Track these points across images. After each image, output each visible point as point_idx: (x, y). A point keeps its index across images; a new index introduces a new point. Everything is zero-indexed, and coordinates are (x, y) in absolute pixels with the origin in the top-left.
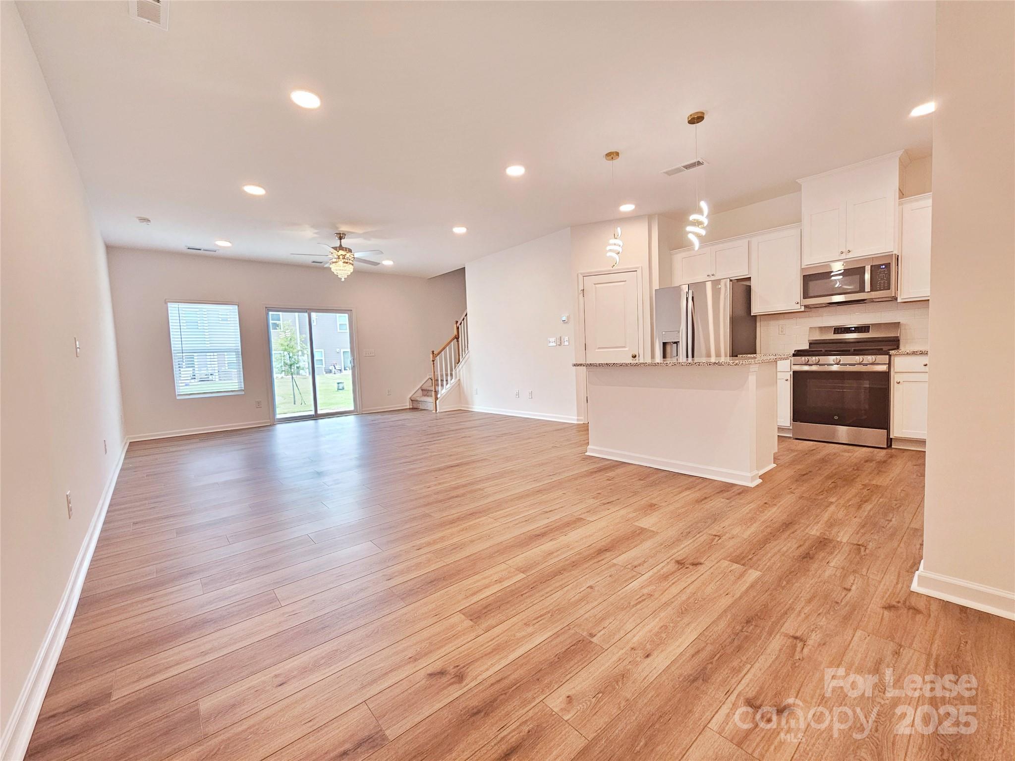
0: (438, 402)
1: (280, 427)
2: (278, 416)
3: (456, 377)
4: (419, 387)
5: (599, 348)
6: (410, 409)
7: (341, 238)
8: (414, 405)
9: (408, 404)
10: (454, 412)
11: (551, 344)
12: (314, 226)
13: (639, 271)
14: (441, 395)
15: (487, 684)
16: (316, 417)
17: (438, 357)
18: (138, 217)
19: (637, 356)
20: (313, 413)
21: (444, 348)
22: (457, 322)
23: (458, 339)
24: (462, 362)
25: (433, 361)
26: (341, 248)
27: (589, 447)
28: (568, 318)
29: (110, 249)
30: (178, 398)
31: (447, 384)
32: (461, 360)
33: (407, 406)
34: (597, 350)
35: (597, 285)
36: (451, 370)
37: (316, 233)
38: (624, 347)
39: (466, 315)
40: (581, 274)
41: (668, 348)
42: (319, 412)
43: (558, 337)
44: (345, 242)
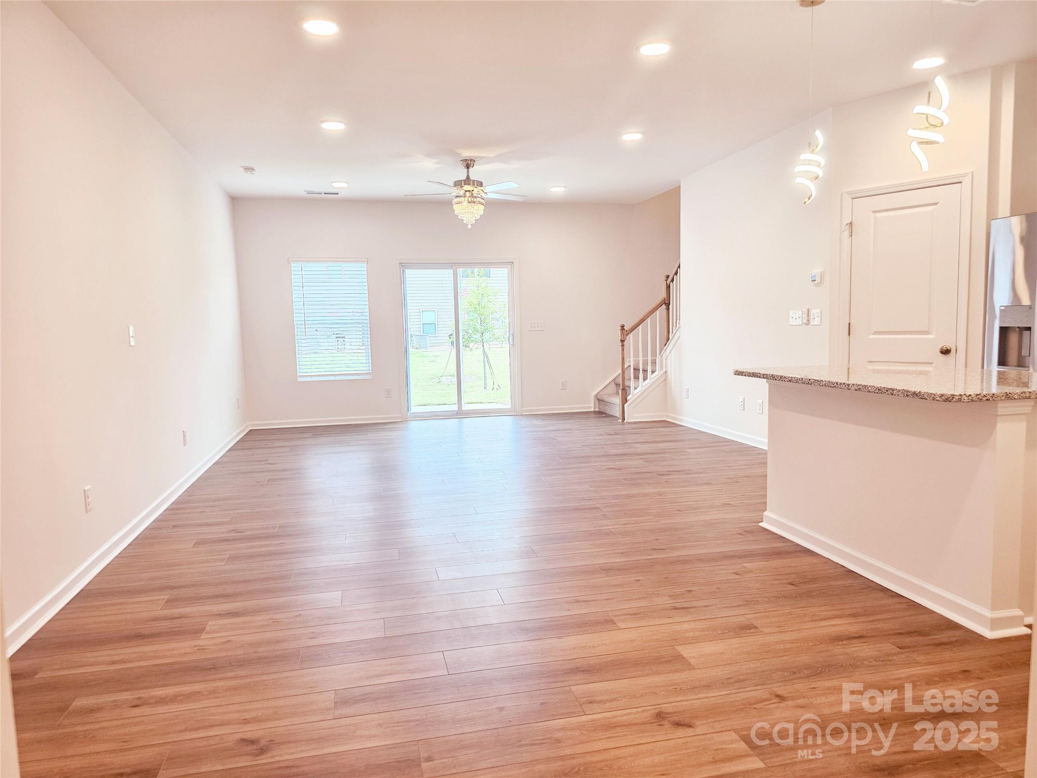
0: (626, 405)
1: (414, 425)
2: (414, 409)
3: (661, 368)
4: (611, 379)
5: (876, 333)
6: (595, 412)
7: (468, 167)
8: (601, 407)
9: (592, 405)
10: (650, 425)
11: (792, 322)
12: (429, 155)
13: (967, 182)
14: (633, 397)
15: (277, 765)
16: (460, 414)
17: (631, 335)
18: (242, 167)
19: (953, 351)
20: (455, 408)
21: (642, 321)
22: (668, 277)
23: (668, 305)
24: (671, 343)
25: (622, 341)
26: (468, 181)
27: (766, 513)
28: (822, 275)
29: (236, 201)
30: (300, 380)
31: (645, 379)
32: (670, 338)
33: (590, 407)
34: (872, 336)
35: (878, 215)
36: (654, 354)
37: (436, 163)
38: (927, 333)
39: (679, 267)
40: (849, 193)
41: (1013, 339)
42: (465, 407)
43: (805, 310)
44: (476, 173)
